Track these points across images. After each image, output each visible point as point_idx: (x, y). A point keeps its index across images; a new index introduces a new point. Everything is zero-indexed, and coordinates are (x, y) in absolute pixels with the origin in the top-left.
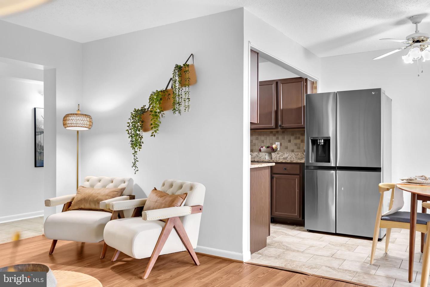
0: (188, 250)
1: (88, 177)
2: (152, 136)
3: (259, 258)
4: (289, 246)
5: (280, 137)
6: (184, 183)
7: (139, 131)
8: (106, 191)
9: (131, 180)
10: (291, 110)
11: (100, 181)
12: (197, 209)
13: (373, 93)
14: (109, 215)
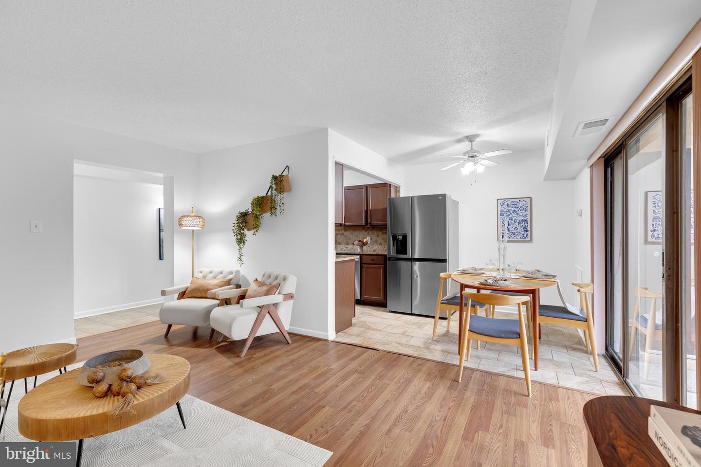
0: (281, 331)
1: (200, 270)
2: (254, 234)
3: (343, 337)
4: (370, 325)
5: (370, 233)
6: (279, 275)
7: (243, 230)
8: (215, 282)
9: (238, 272)
10: (378, 210)
11: (211, 272)
12: (289, 296)
13: (440, 198)
14: (218, 302)
